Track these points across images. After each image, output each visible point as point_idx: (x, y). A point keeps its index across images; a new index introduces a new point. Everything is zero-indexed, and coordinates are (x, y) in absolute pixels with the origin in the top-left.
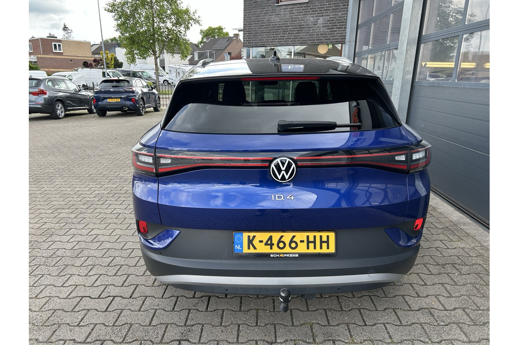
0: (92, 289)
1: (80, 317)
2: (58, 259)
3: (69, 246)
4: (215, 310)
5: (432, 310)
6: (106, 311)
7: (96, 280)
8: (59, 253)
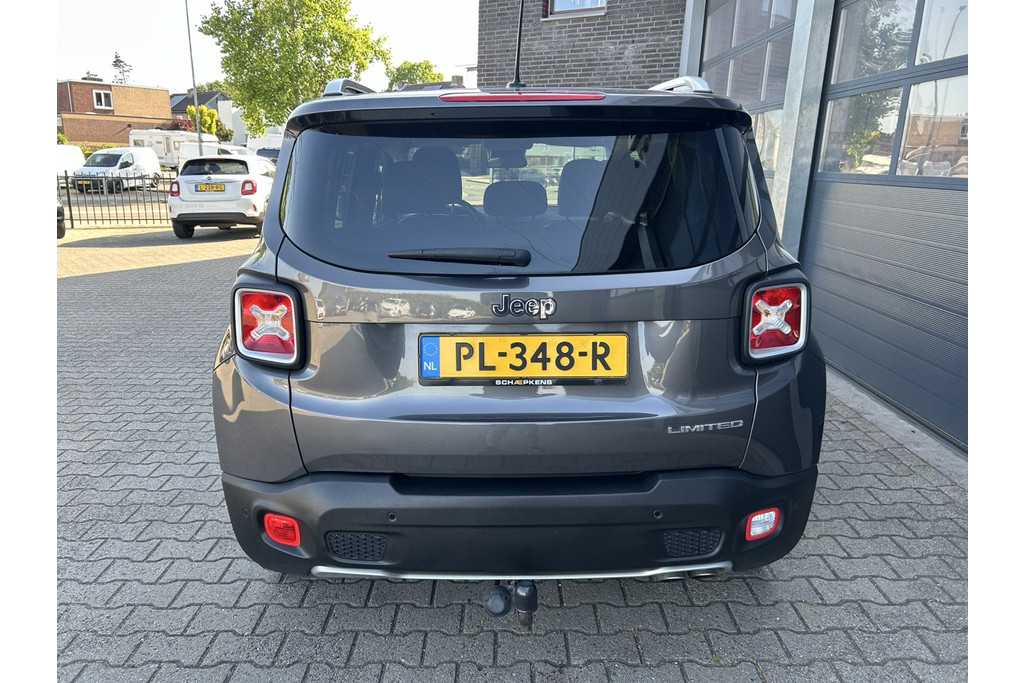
0: (205, 566)
1: (186, 620)
2: (133, 509)
3: (154, 484)
4: (447, 606)
5: (864, 605)
6: (235, 607)
7: (212, 549)
8: (134, 497)
